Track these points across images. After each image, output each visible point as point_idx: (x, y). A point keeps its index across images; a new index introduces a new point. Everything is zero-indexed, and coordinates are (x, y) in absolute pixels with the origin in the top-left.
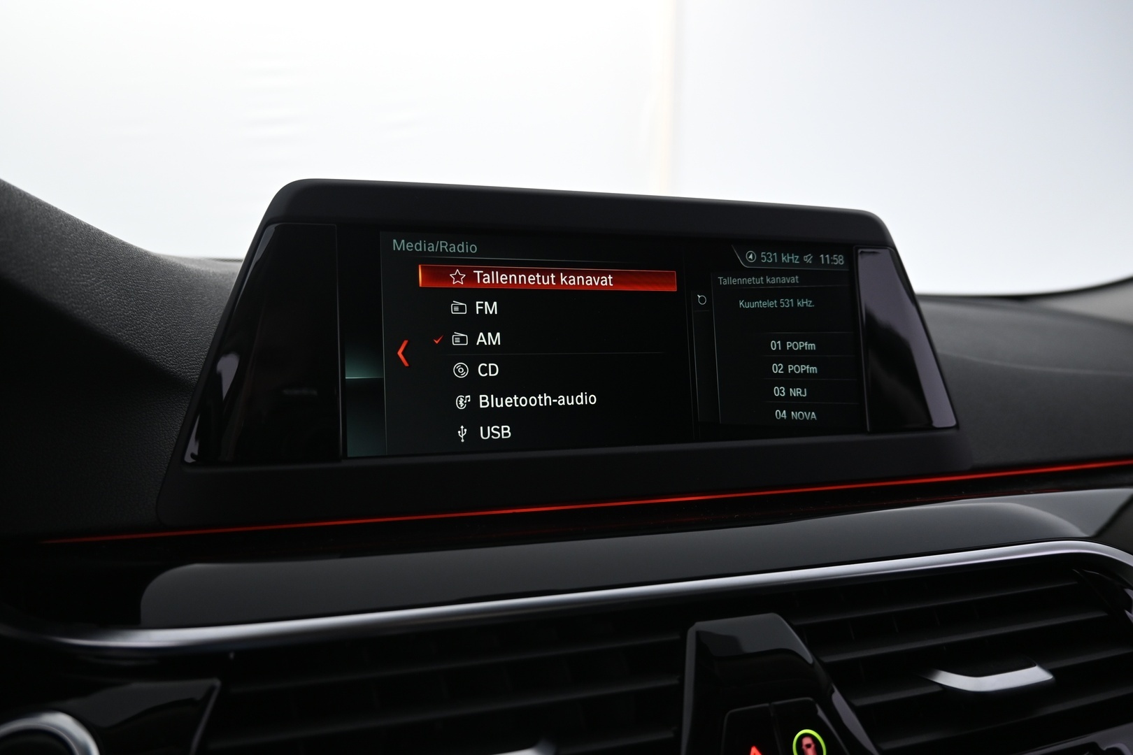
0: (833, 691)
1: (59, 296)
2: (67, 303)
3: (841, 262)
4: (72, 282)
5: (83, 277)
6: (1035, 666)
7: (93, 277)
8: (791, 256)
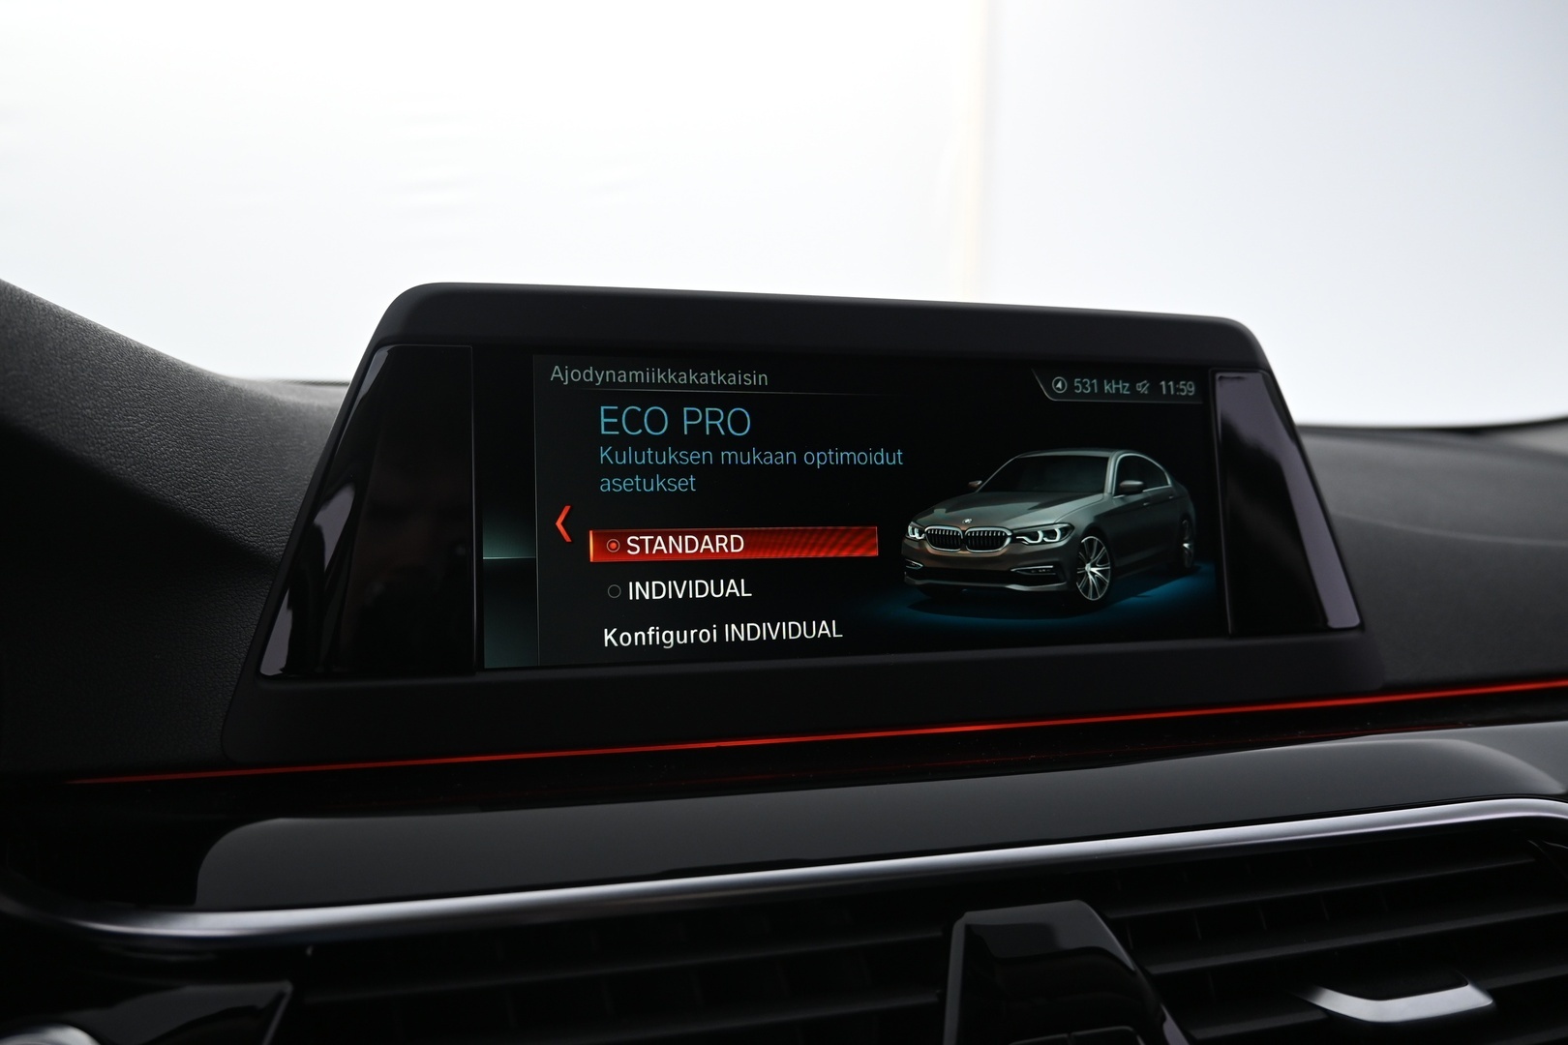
0: (1164, 1019)
1: (92, 448)
2: (103, 456)
3: (1191, 391)
4: (112, 428)
5: (128, 420)
6: (1466, 984)
7: (143, 420)
8: (1117, 383)
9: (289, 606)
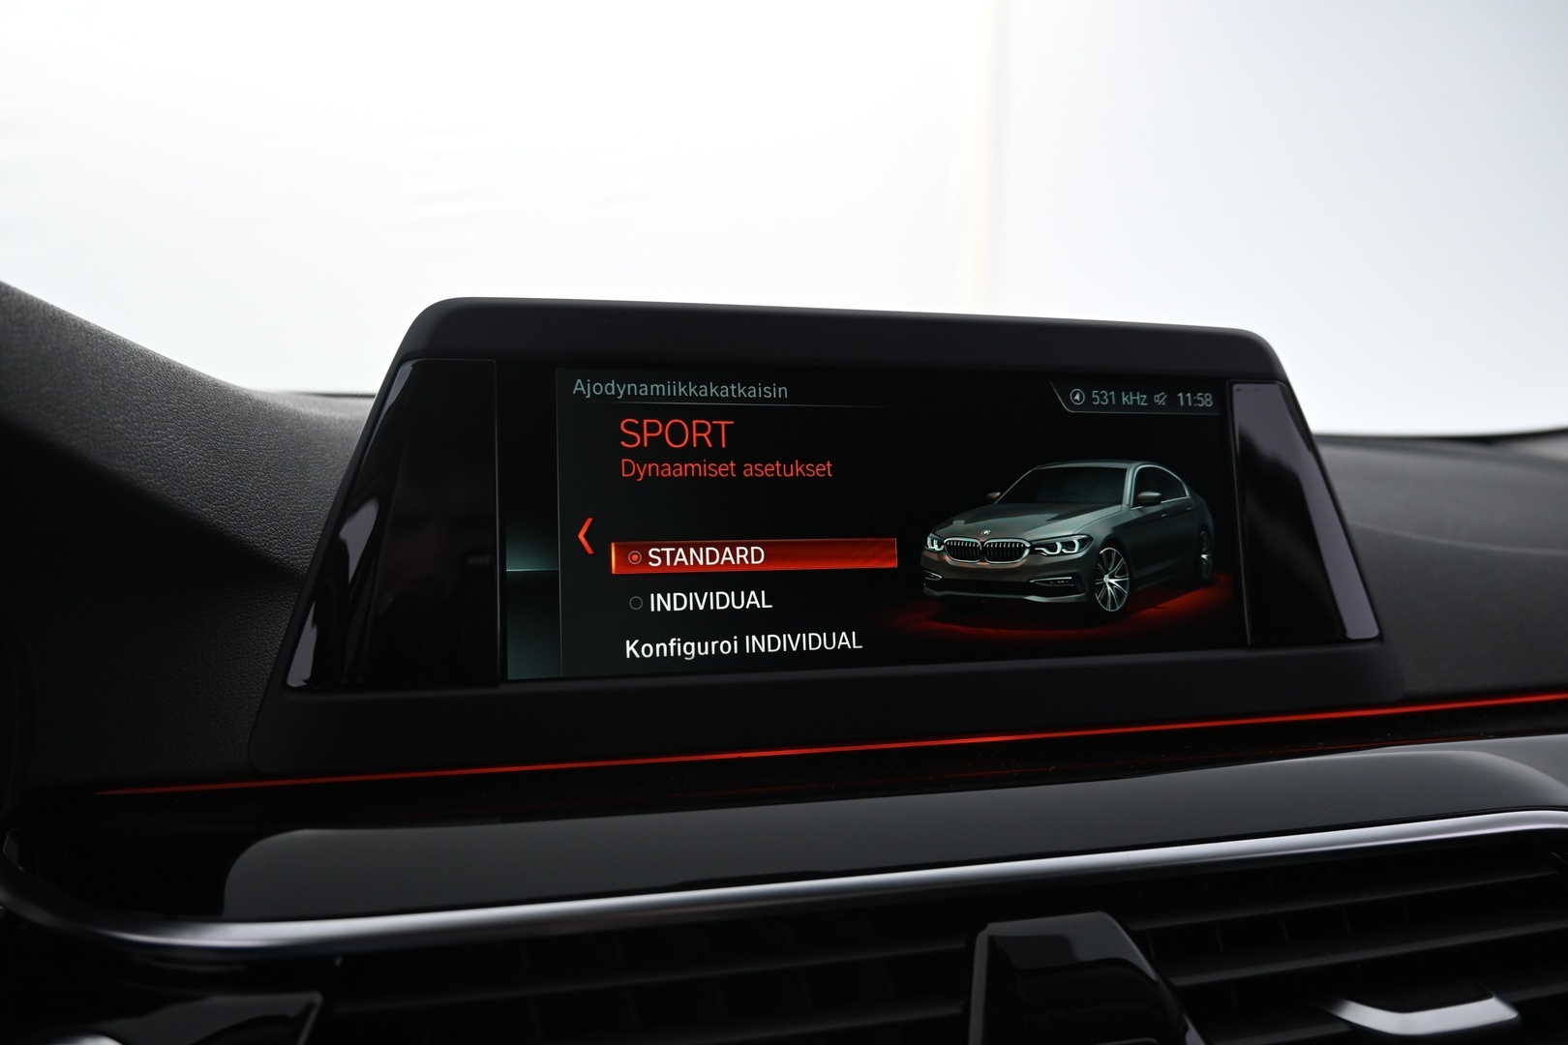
0: (1186, 1029)
1: (122, 462)
2: (133, 470)
3: (1209, 403)
4: (142, 442)
5: (158, 434)
6: (1491, 997)
7: (171, 434)
8: (1136, 396)
9: (314, 621)
